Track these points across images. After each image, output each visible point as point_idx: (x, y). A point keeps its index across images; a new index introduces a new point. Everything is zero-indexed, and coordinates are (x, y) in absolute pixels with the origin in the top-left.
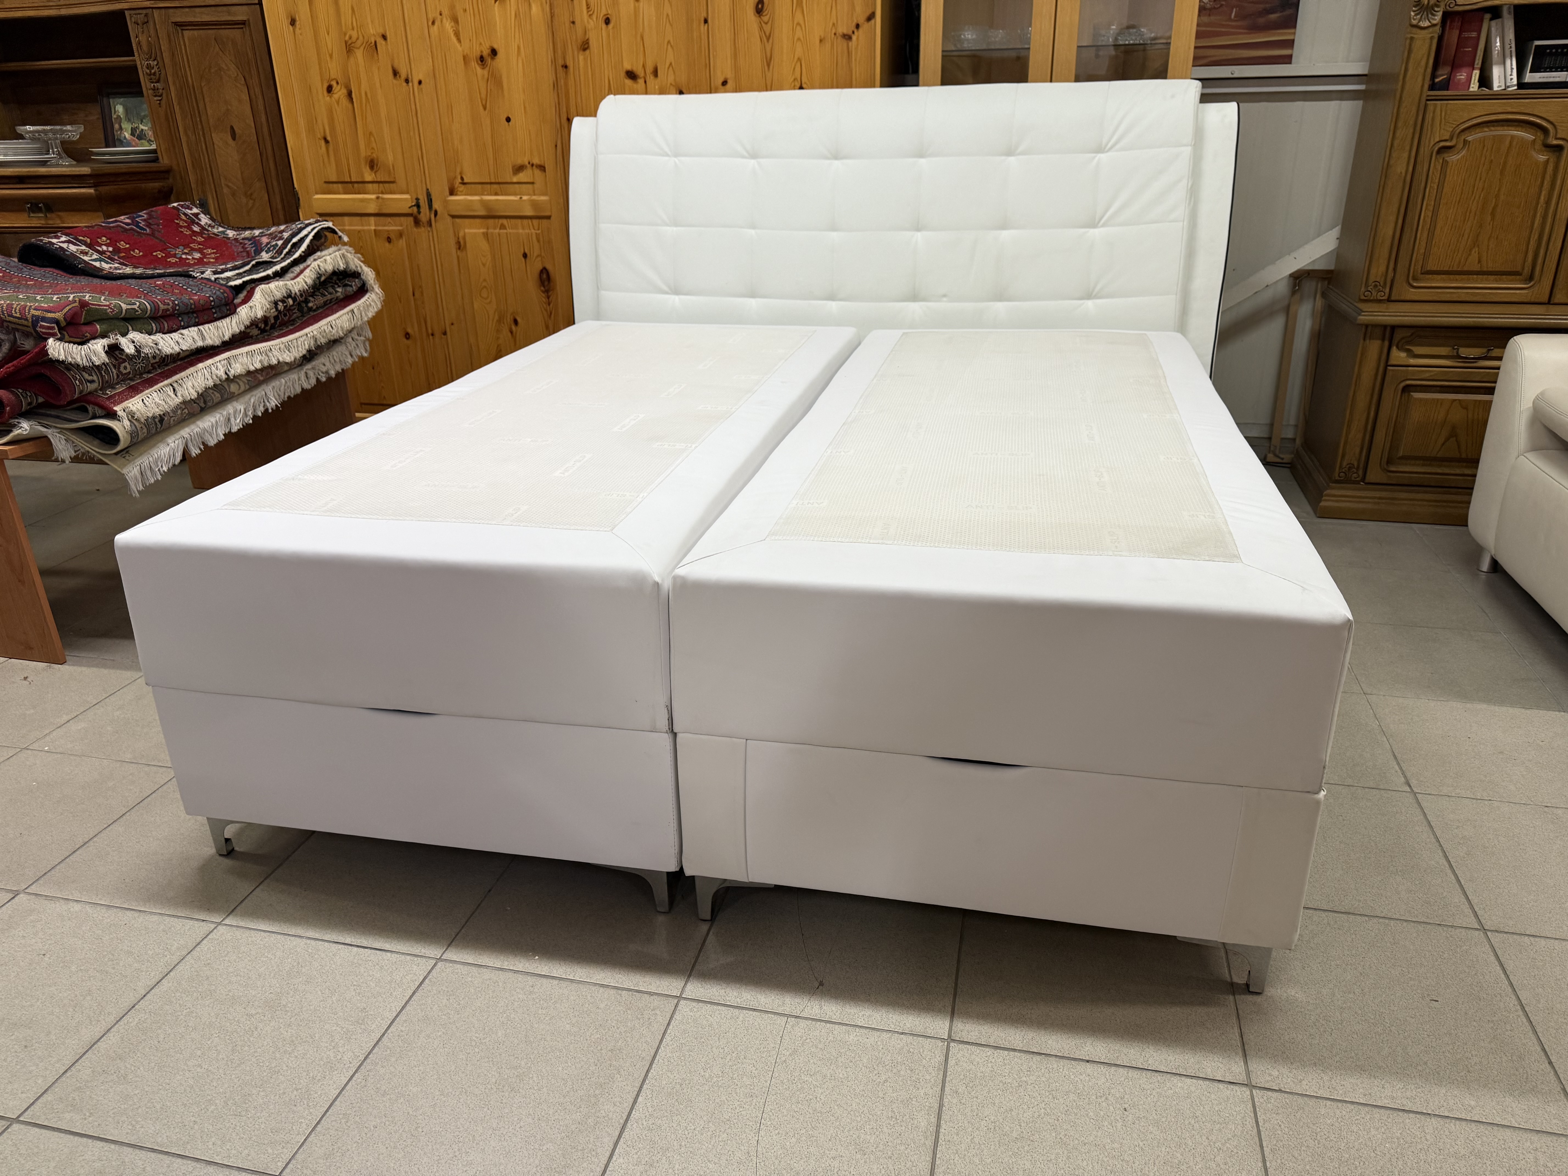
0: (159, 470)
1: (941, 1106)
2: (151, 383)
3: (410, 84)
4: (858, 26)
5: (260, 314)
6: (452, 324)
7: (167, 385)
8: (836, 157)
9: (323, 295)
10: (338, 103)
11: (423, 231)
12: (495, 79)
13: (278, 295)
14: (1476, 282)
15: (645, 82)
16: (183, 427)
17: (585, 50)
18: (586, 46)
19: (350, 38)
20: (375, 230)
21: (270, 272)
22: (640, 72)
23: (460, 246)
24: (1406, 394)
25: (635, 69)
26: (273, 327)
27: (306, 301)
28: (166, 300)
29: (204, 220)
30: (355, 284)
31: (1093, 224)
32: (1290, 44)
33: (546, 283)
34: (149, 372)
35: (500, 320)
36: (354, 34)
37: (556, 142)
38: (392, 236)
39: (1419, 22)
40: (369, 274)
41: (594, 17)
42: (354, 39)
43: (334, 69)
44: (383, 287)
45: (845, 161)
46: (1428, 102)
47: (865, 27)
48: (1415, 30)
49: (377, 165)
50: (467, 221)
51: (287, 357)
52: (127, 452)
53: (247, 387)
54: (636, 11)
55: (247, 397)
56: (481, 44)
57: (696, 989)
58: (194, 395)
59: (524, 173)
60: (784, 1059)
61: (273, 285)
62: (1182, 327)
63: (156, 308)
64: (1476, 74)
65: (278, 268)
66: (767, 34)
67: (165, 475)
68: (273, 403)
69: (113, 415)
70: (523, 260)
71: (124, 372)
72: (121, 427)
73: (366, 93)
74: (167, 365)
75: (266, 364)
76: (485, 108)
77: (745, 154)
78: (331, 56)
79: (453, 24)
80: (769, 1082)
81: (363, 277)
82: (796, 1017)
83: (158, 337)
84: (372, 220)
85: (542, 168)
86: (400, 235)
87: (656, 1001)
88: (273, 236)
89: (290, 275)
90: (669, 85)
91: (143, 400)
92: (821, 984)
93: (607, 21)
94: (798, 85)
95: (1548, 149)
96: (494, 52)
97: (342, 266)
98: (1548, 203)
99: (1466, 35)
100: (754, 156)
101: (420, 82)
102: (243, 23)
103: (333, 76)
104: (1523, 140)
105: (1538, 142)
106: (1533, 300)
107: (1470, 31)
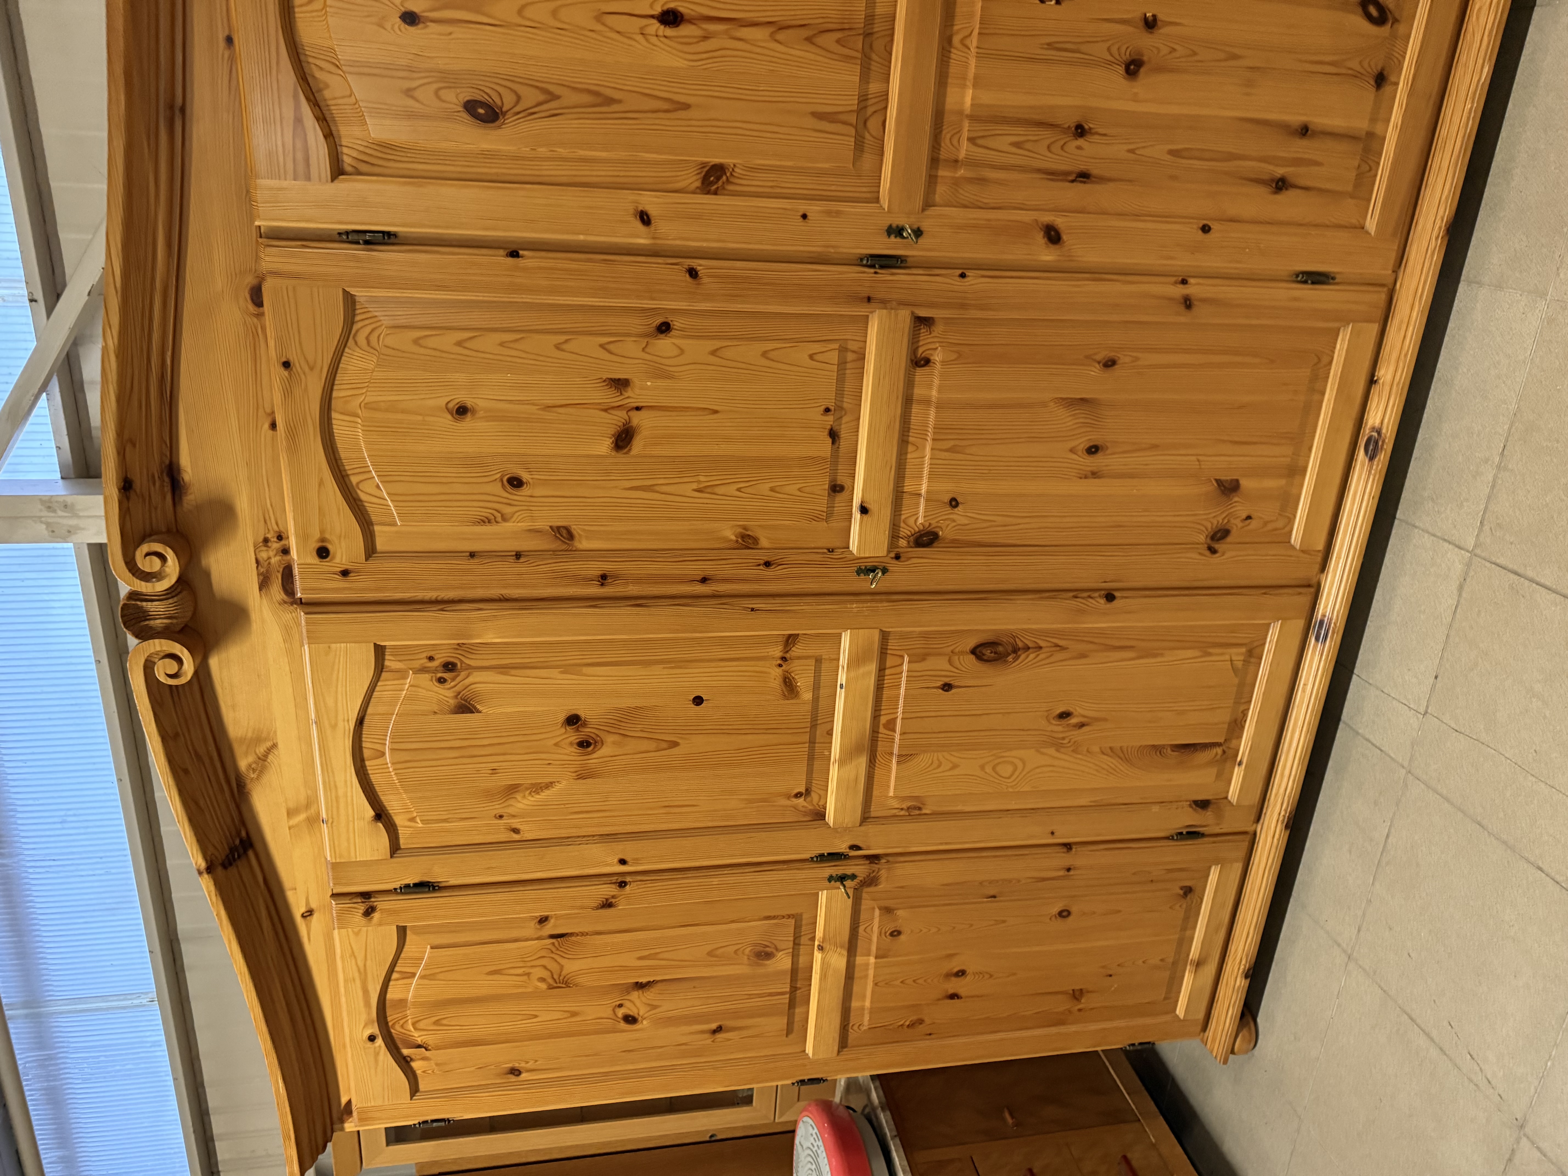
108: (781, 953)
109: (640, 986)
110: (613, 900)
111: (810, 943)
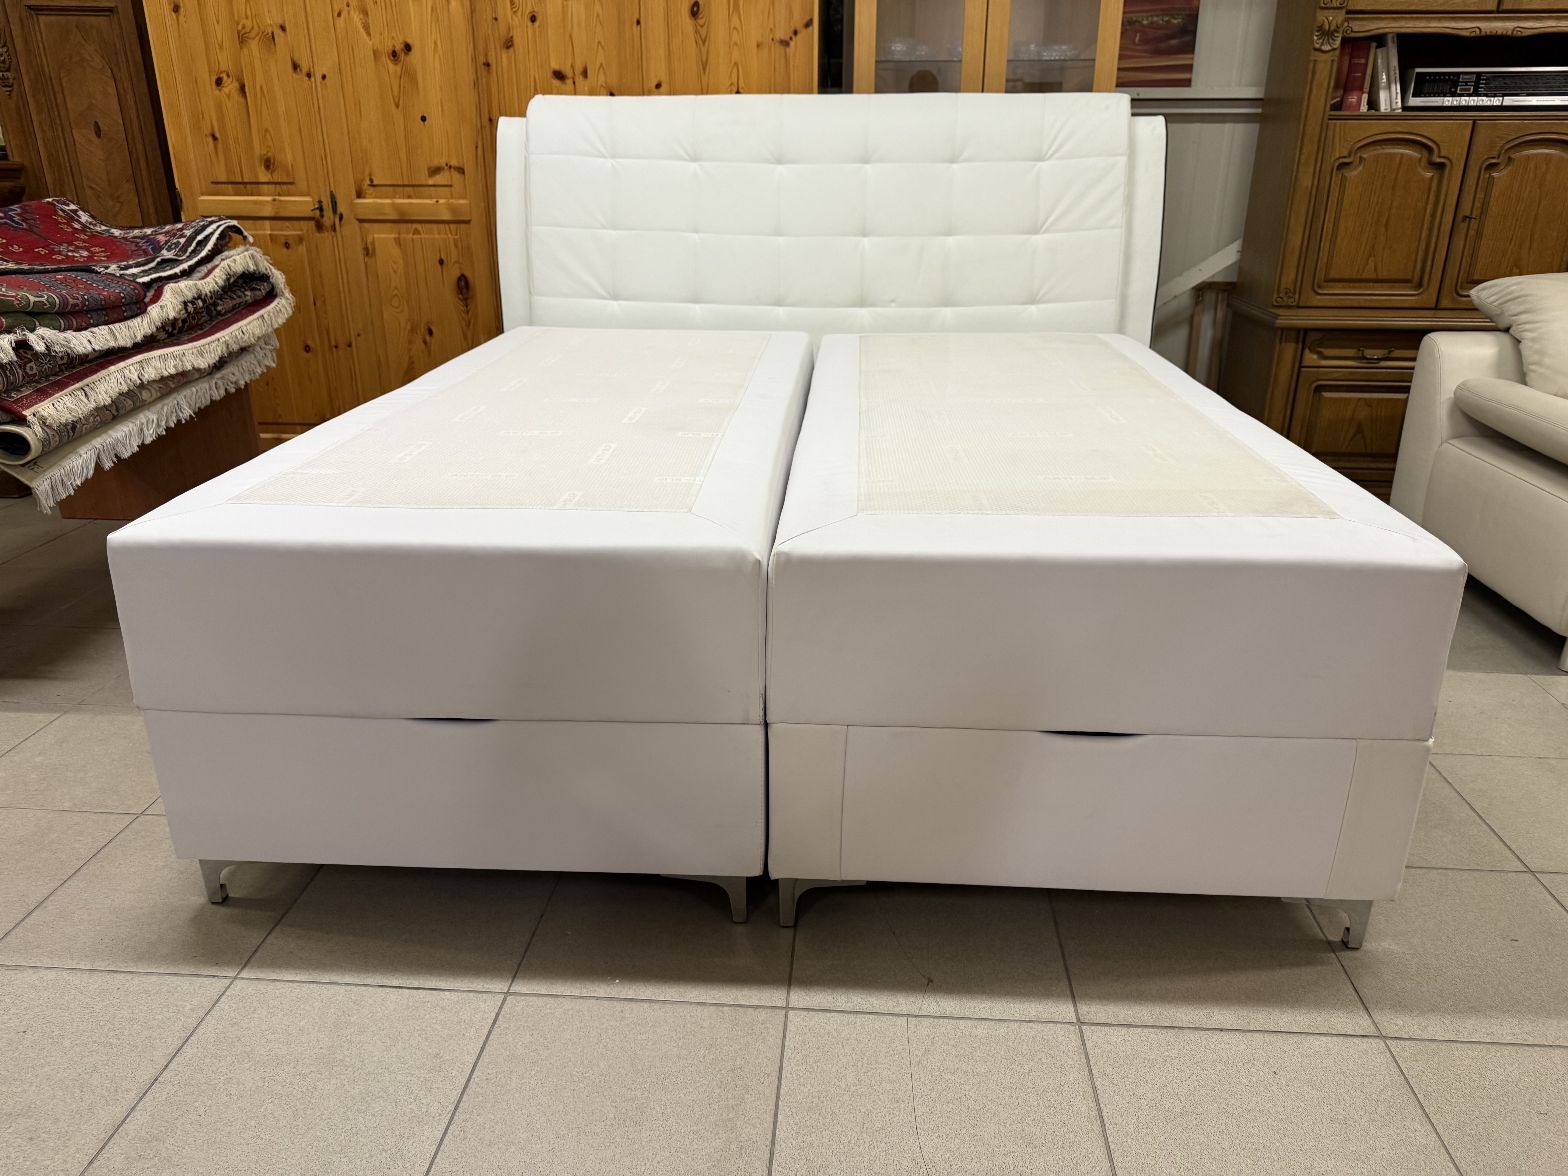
0: (71, 484)
1: (1095, 1090)
2: (60, 386)
3: (313, 79)
4: (796, 32)
5: (172, 315)
6: (359, 335)
7: (78, 389)
8: (780, 161)
9: (232, 298)
10: (228, 96)
11: (327, 235)
12: (409, 76)
13: (189, 296)
14: (1373, 288)
15: (574, 83)
16: (94, 437)
17: (508, 48)
18: (510, 44)
19: (244, 27)
20: (271, 235)
21: (177, 270)
22: (568, 72)
23: (368, 252)
24: (1318, 394)
25: (563, 69)
26: (181, 331)
27: (215, 305)
28: (77, 295)
29: (84, 217)
30: (264, 288)
31: (1035, 231)
32: (1189, 68)
33: (464, 291)
34: (56, 375)
35: (413, 330)
36: (249, 24)
37: (477, 143)
38: (291, 241)
39: (1321, 46)
40: (279, 278)
41: (519, 14)
42: (248, 30)
43: (224, 61)
44: (293, 291)
45: (790, 166)
46: (1330, 121)
47: (803, 33)
48: (1317, 53)
49: (274, 165)
50: (376, 226)
51: (203, 363)
52: (35, 464)
53: (159, 395)
54: (564, 8)
55: (159, 406)
56: (393, 38)
57: (800, 997)
58: (108, 401)
59: (441, 175)
60: (917, 1060)
61: (183, 284)
62: (1121, 329)
63: (64, 302)
64: (1365, 97)
65: (185, 266)
66: (703, 37)
67: (79, 490)
68: (187, 413)
69: (22, 421)
70: (439, 266)
71: (30, 373)
72: (32, 434)
73: (261, 87)
74: (74, 368)
75: (181, 370)
76: (397, 106)
77: (685, 156)
78: (221, 47)
79: (361, 16)
80: (911, 1085)
81: (273, 281)
82: (916, 1016)
83: (69, 334)
84: (267, 223)
85: (461, 170)
86: (300, 240)
87: (763, 1015)
88: (171, 234)
89: (197, 275)
90: (599, 86)
91: (53, 404)
92: (930, 981)
93: (533, 19)
94: (735, 89)
95: (1431, 167)
96: (408, 48)
97: (252, 268)
98: (1433, 216)
99: (1356, 61)
100: (695, 159)
101: (324, 77)
102: (111, 10)
103: (223, 68)
104: (1411, 158)
105: (1424, 160)
106: (1423, 305)
107: (1359, 58)
108: (270, 175)
109: (242, 88)
110: (298, 70)
111: (277, 193)
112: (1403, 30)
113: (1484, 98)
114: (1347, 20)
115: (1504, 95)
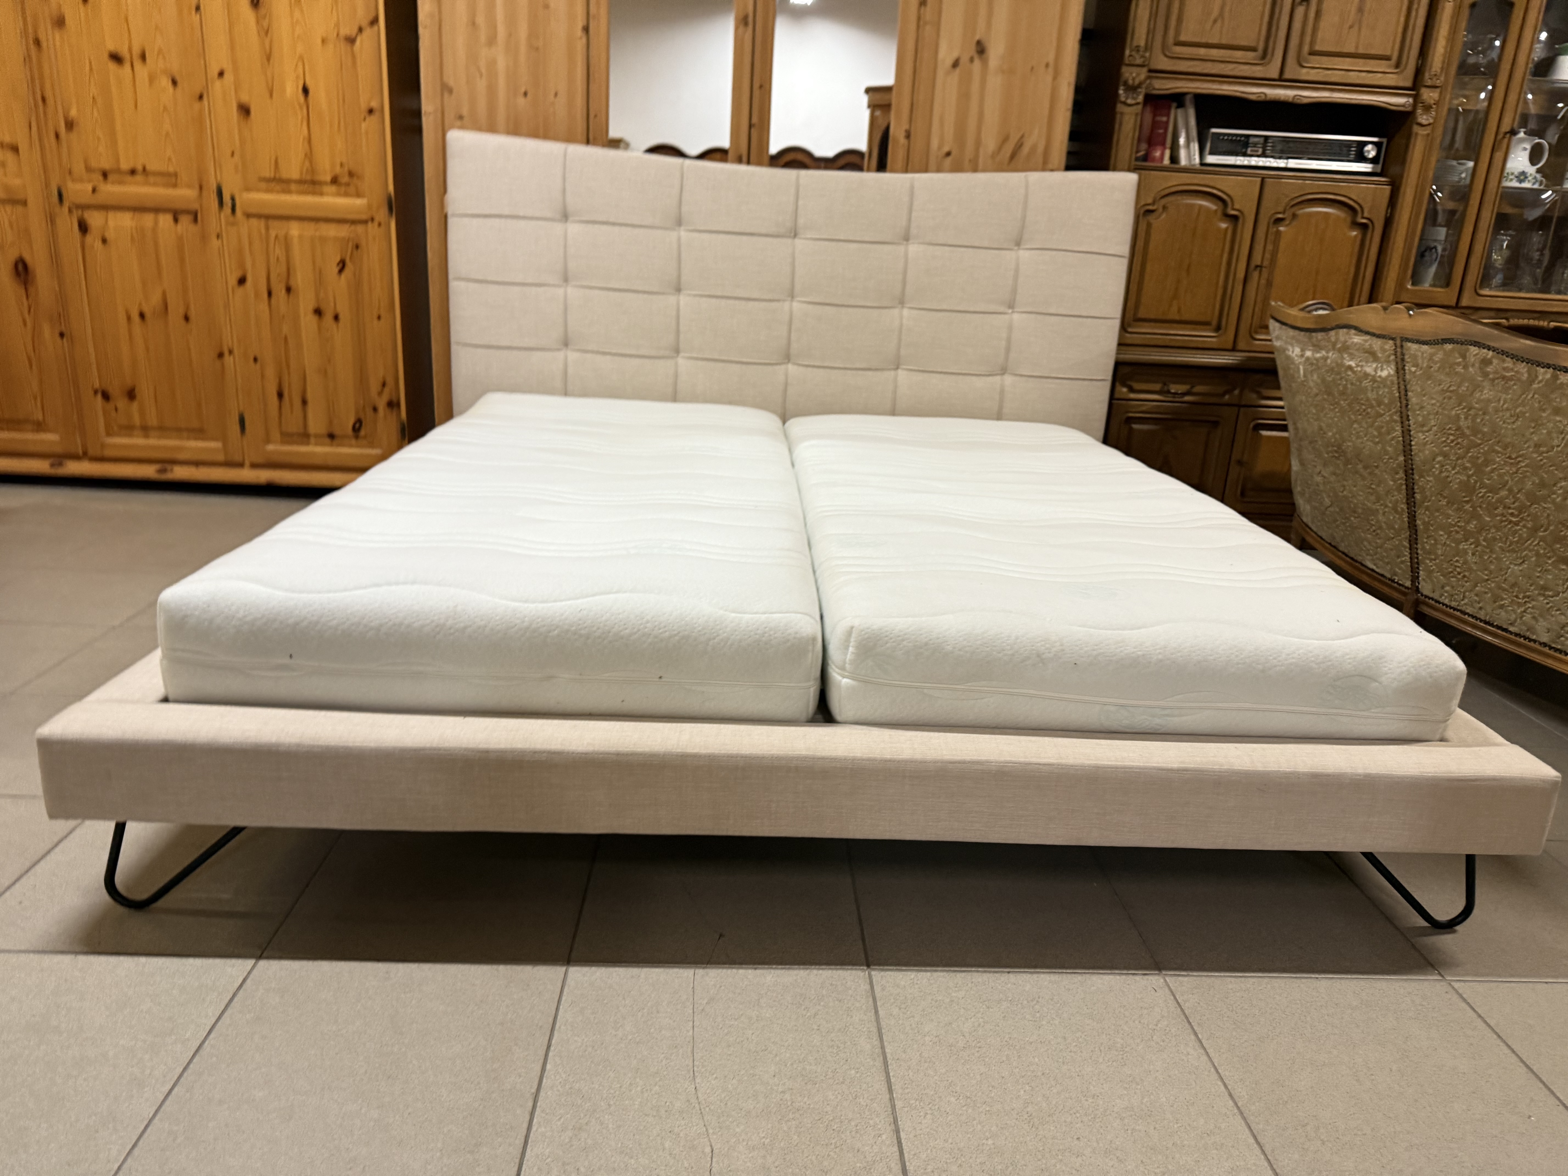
1: (879, 1030)
14: (1177, 329)
24: (1128, 425)
39: (1126, 99)
48: (1123, 106)
60: (701, 1008)
64: (1167, 153)
80: (692, 1031)
95: (1226, 218)
98: (1229, 263)
99: (1158, 118)
104: (1208, 209)
105: (1219, 213)
106: (1221, 347)
107: (1162, 115)
112: (1199, 91)
113: (1271, 160)
114: (1149, 77)
115: (1288, 158)
